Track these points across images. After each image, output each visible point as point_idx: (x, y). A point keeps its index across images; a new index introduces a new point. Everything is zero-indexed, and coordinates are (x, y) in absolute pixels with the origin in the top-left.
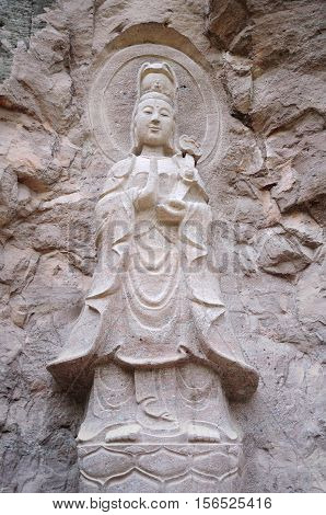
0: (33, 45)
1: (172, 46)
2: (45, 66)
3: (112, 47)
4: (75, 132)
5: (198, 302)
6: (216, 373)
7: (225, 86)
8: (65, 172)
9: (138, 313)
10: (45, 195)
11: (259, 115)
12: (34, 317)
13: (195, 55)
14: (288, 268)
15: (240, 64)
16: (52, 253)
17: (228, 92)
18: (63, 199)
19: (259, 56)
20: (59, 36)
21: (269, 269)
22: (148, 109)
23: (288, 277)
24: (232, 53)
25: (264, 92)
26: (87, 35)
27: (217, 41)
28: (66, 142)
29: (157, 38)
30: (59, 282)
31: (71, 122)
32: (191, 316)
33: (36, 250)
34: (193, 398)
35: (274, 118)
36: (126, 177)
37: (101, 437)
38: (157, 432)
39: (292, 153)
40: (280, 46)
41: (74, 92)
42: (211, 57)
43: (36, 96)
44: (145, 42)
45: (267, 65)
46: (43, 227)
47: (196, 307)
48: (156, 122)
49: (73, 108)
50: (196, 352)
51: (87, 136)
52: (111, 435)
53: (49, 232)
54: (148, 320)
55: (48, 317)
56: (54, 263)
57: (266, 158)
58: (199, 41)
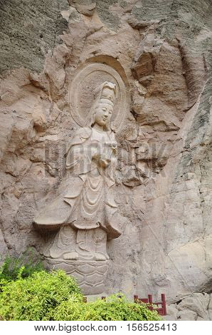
0: (55, 53)
1: (115, 68)
2: (57, 66)
3: (88, 61)
4: (61, 102)
5: (109, 205)
6: (107, 232)
7: (132, 97)
8: (53, 124)
9: (85, 207)
10: (41, 134)
11: (142, 116)
12: (25, 194)
13: (123, 77)
14: (132, 184)
15: (142, 90)
16: (39, 163)
17: (132, 100)
18: (49, 137)
19: (151, 90)
20: (67, 50)
21: (126, 184)
22: (104, 109)
23: (130, 187)
24: (140, 82)
25: (148, 106)
26: (79, 51)
27: (135, 74)
28: (55, 107)
29: (110, 63)
30: (39, 178)
31: (61, 97)
32: (104, 210)
33: (31, 160)
34: (97, 242)
35: (147, 119)
36: (87, 139)
37: (62, 257)
38: (84, 256)
39: (150, 136)
40: (161, 90)
41: (66, 81)
42: (130, 81)
43: (50, 83)
44: (104, 63)
45: (153, 95)
46: (37, 150)
47: (108, 207)
48: (106, 116)
49: (64, 90)
50: (102, 225)
51: (66, 105)
52: (66, 256)
53: (40, 153)
54: (89, 211)
55: (32, 195)
56: (39, 169)
57: (138, 135)
58: (128, 71)
